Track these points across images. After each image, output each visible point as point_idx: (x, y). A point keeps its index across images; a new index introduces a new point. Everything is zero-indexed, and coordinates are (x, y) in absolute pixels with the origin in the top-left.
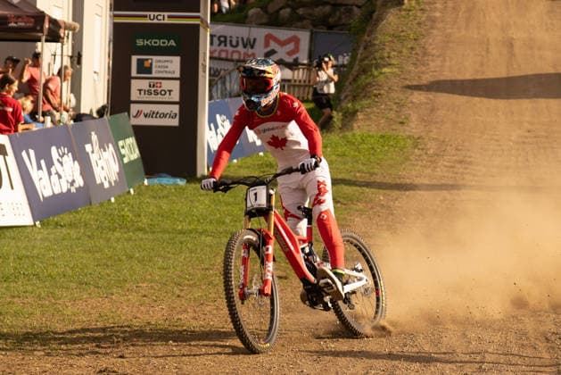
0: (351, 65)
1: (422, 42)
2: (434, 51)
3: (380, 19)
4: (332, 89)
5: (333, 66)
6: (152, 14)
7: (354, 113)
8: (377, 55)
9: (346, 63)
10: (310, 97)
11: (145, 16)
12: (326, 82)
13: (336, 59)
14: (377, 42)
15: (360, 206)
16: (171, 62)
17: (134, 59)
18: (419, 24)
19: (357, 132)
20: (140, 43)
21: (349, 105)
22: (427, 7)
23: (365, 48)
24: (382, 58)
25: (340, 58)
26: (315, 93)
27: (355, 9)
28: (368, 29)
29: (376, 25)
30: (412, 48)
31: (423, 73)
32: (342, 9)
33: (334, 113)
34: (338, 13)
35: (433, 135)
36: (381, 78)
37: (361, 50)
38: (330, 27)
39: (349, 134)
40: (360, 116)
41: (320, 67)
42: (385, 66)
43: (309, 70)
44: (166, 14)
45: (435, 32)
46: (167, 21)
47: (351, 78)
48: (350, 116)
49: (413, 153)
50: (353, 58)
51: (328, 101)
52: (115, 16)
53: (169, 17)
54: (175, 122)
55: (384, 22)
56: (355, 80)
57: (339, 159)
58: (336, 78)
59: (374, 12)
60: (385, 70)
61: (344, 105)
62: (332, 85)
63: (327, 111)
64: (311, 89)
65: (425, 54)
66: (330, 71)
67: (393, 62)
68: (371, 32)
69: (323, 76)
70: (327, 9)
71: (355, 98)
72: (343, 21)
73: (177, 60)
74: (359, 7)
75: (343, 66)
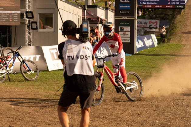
0: (169, 28)
1: (186, 22)
2: (189, 25)
3: (176, 17)
4: (165, 33)
5: (165, 28)
6: (123, 17)
7: (170, 39)
8: (175, 26)
9: (168, 27)
10: (160, 35)
11: (122, 18)
12: (164, 32)
13: (166, 26)
14: (175, 23)
15: (172, 60)
16: (128, 28)
17: (120, 27)
18: (185, 18)
19: (171, 43)
20: (121, 23)
21: (169, 37)
22: (187, 15)
23: (173, 24)
24: (176, 26)
25: (167, 26)
26: (161, 34)
27: (170, 15)
28: (173, 19)
29: (175, 18)
30: (183, 24)
31: (186, 29)
32: (167, 15)
33: (166, 39)
34: (166, 16)
35: (188, 44)
36: (176, 31)
37: (171, 25)
38: (164, 19)
39: (169, 44)
40: (171, 40)
41: (162, 28)
42: (177, 28)
43: (160, 29)
44: (127, 17)
45: (189, 20)
46: (127, 19)
47: (169, 31)
48: (169, 39)
49: (184, 48)
50: (170, 26)
51: (164, 36)
52: (115, 18)
53: (128, 18)
54: (129, 42)
55: (177, 18)
56: (170, 31)
57: (167, 49)
58: (166, 31)
59: (174, 16)
60: (177, 29)
61: (168, 37)
62: (165, 32)
63: (164, 38)
64: (160, 34)
65: (186, 25)
66: (164, 29)
67: (179, 27)
68: (174, 20)
69: (163, 30)
70: (163, 15)
71: (170, 35)
72: (168, 18)
73: (129, 27)
74: (171, 15)
75: (167, 28)
